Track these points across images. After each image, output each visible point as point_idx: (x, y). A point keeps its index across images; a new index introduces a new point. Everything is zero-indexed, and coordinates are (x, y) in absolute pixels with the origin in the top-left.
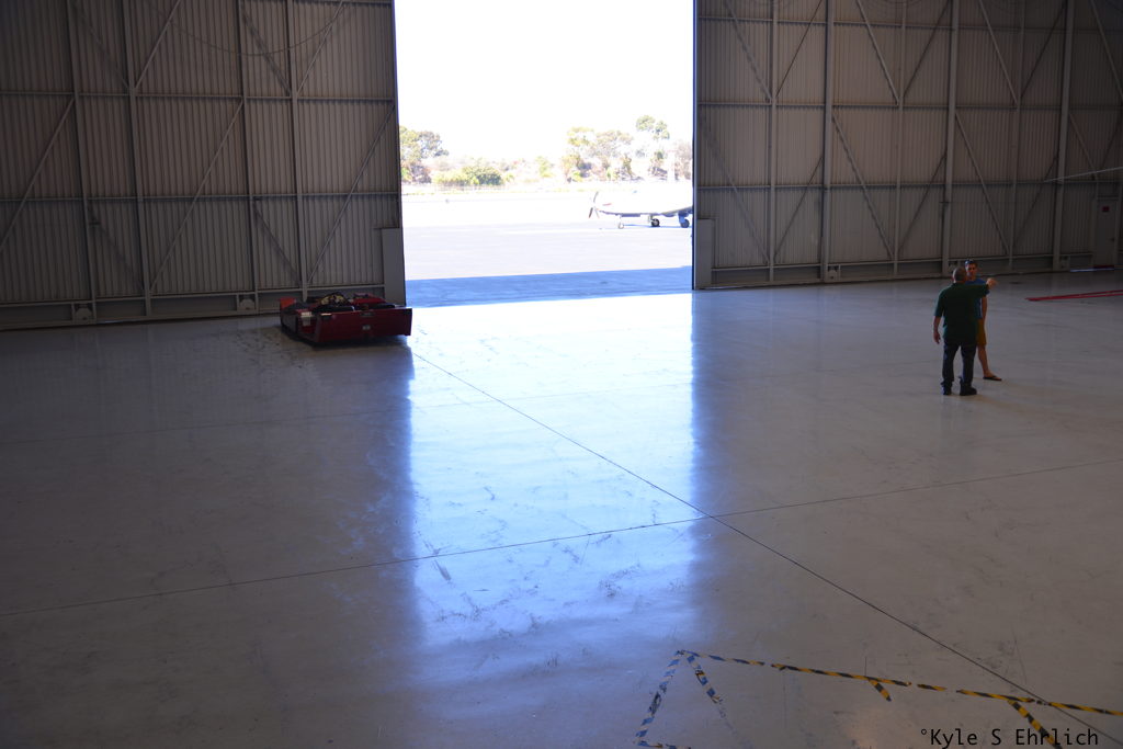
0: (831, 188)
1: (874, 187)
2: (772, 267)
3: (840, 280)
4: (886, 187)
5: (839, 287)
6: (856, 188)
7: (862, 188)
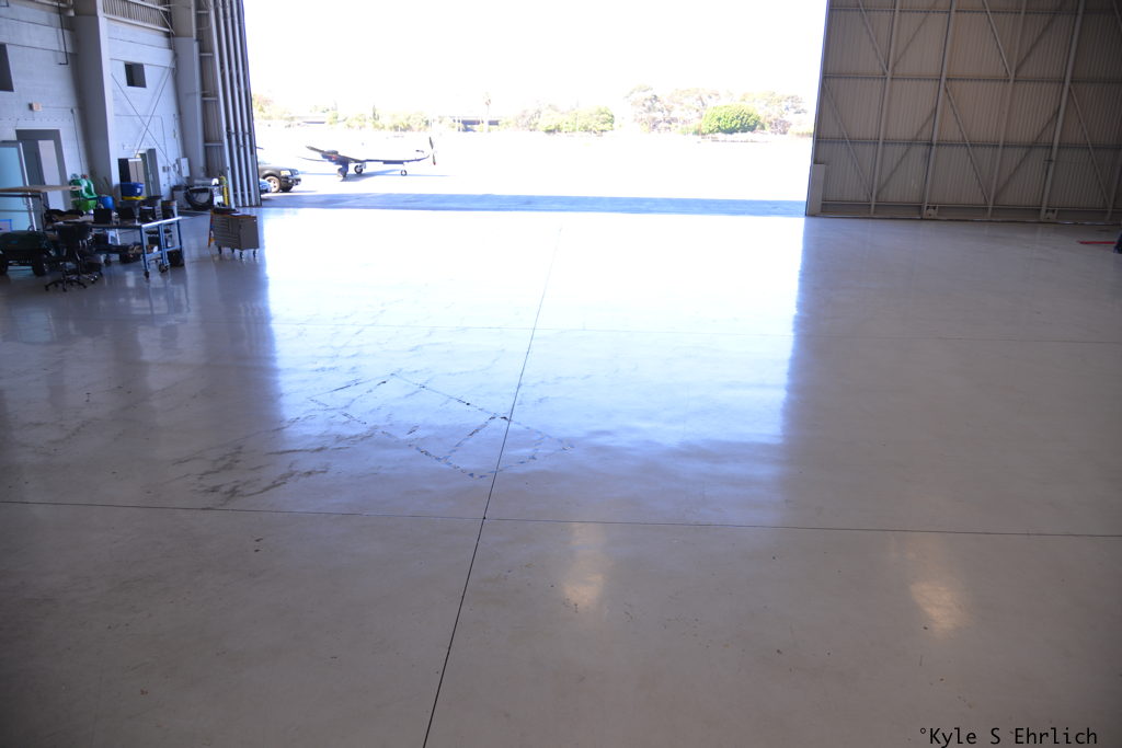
0: (938, 145)
1: (978, 146)
2: (873, 203)
3: (937, 217)
4: (989, 146)
5: (933, 223)
6: (962, 145)
7: (966, 145)
